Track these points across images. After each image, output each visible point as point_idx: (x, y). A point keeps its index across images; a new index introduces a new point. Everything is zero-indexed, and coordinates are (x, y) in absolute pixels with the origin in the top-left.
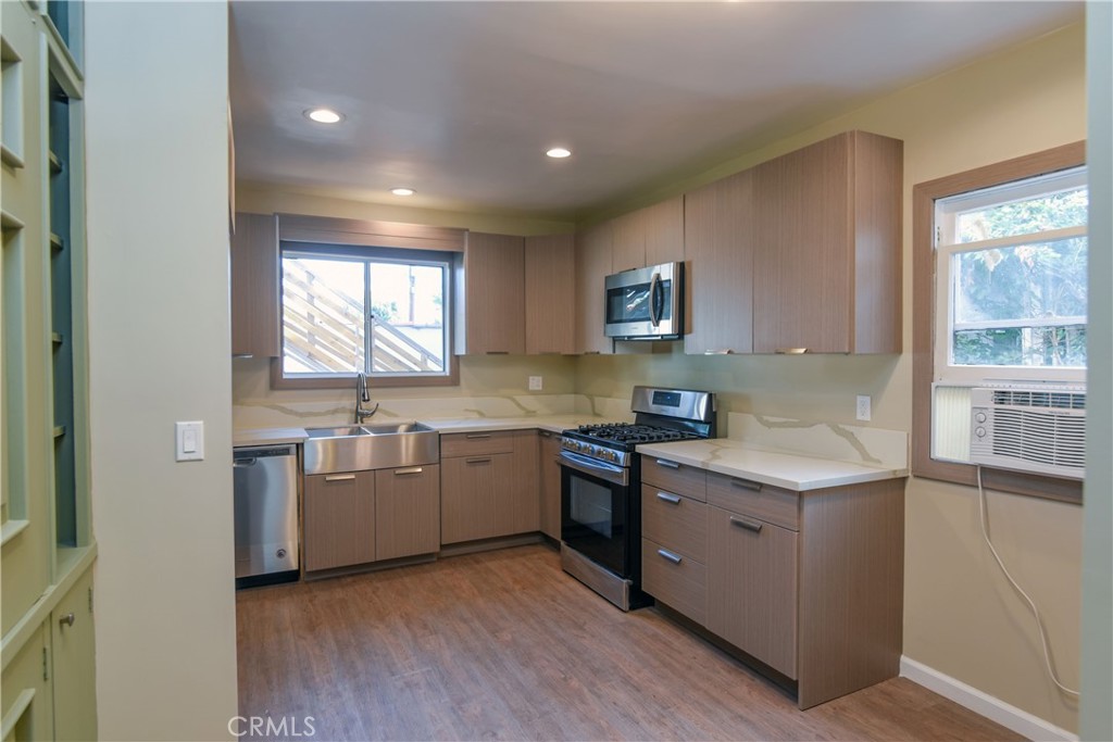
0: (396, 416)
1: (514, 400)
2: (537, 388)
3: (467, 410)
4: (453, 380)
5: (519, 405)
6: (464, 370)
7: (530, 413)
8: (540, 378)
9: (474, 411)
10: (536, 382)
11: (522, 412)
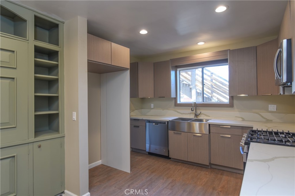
0: (209, 116)
1: (260, 115)
2: (273, 110)
3: (236, 117)
4: (230, 105)
5: (262, 117)
6: (235, 102)
7: (268, 121)
8: (275, 106)
9: (239, 117)
10: (272, 107)
11: (264, 120)
